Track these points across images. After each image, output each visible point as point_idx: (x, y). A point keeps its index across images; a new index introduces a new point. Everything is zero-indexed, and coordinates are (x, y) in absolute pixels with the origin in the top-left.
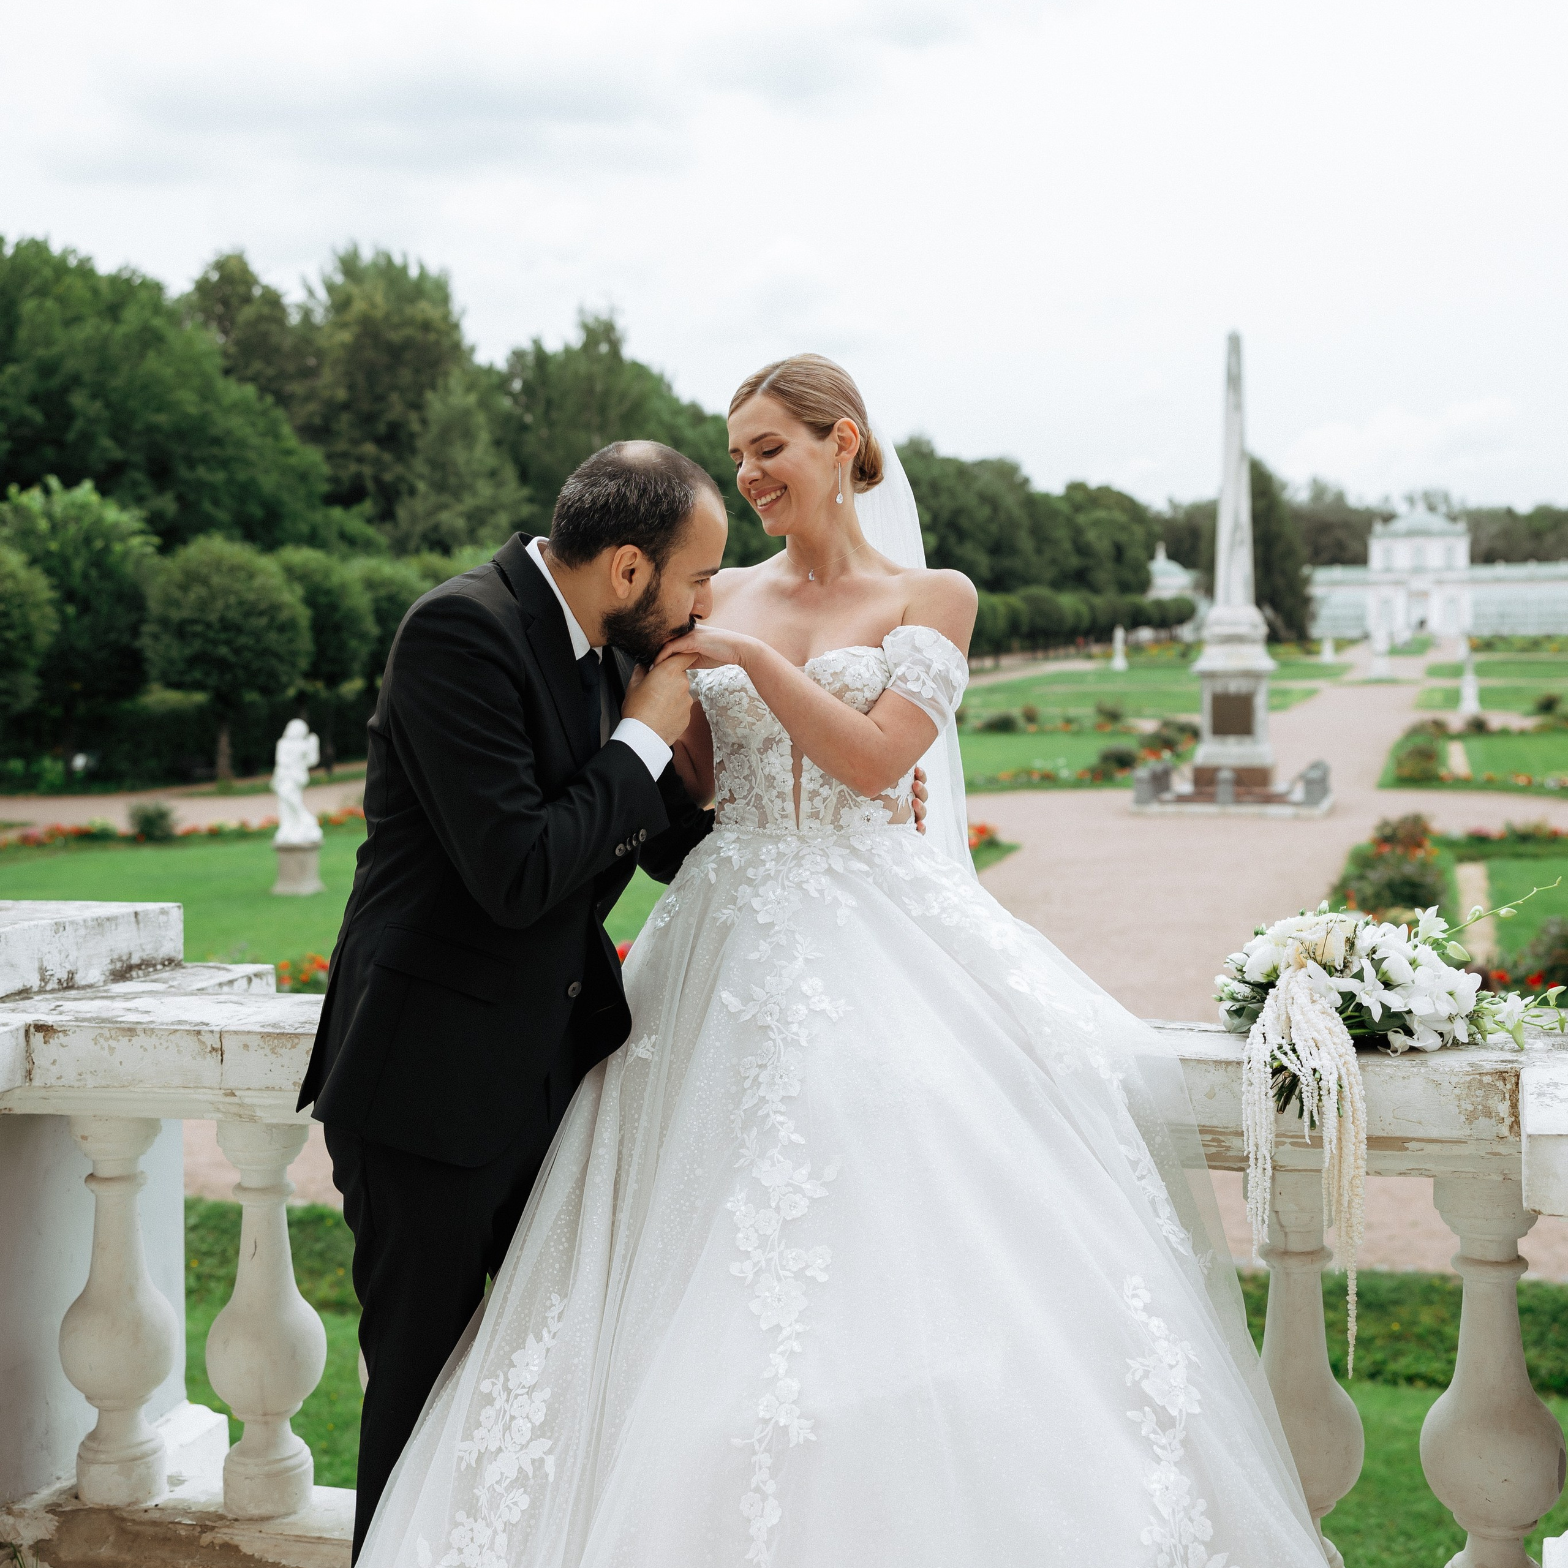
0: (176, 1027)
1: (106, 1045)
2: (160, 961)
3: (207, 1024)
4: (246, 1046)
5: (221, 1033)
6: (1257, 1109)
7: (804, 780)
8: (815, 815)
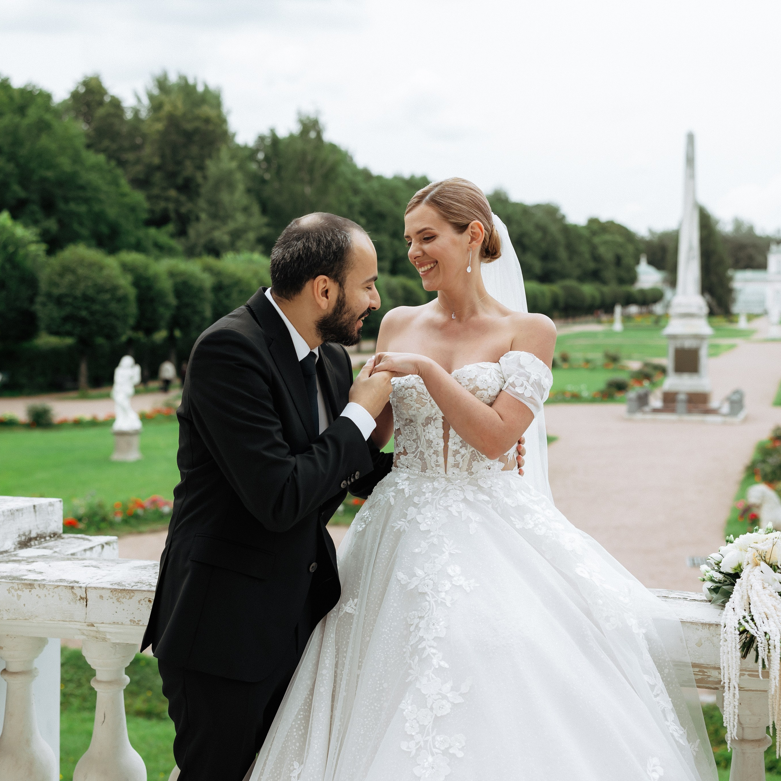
0: (58, 584)
1: (15, 593)
2: (48, 534)
3: (78, 582)
4: (101, 597)
5: (86, 589)
6: (730, 656)
7: (450, 444)
8: (456, 465)
